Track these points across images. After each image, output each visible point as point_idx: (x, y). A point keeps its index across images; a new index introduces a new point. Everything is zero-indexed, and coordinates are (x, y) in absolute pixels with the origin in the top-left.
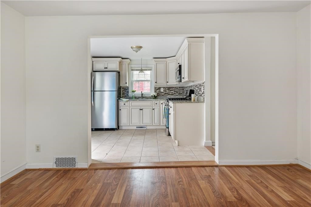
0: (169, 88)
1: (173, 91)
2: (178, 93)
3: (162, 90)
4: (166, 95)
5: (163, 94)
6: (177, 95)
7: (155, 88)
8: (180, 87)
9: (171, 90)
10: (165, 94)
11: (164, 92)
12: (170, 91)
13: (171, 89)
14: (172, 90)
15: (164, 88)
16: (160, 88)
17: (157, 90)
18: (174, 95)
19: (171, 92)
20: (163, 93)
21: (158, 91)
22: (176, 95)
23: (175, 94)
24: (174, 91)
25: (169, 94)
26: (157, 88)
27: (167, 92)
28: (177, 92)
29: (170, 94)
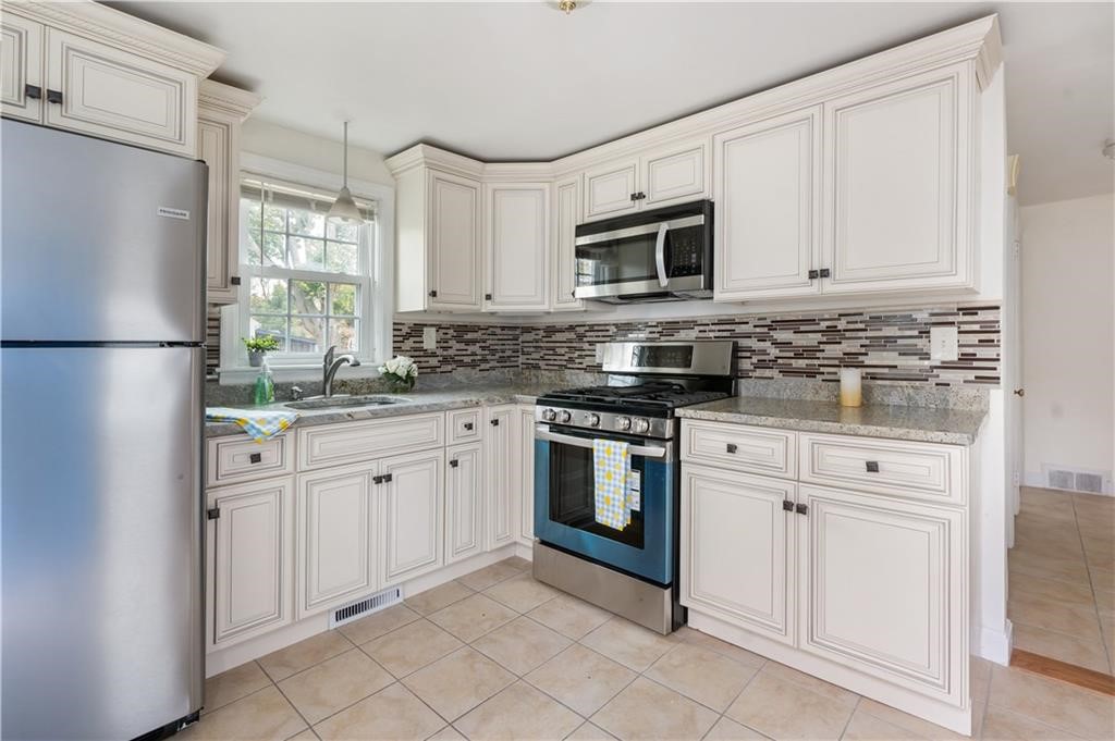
0: (461, 330)
1: (476, 348)
2: (498, 355)
3: (430, 340)
4: (449, 368)
5: (434, 362)
6: (493, 368)
7: (397, 326)
8: (503, 328)
9: (468, 342)
10: (445, 360)
11: (439, 352)
12: (463, 346)
13: (470, 336)
14: (474, 342)
15: (439, 327)
16: (417, 330)
17: (407, 337)
18: (483, 366)
19: (471, 349)
20: (434, 355)
21: (409, 344)
22: (488, 366)
23: (485, 360)
24: (483, 348)
25: (461, 364)
26: (405, 330)
27: (451, 352)
28: (493, 352)
29: (467, 360)
